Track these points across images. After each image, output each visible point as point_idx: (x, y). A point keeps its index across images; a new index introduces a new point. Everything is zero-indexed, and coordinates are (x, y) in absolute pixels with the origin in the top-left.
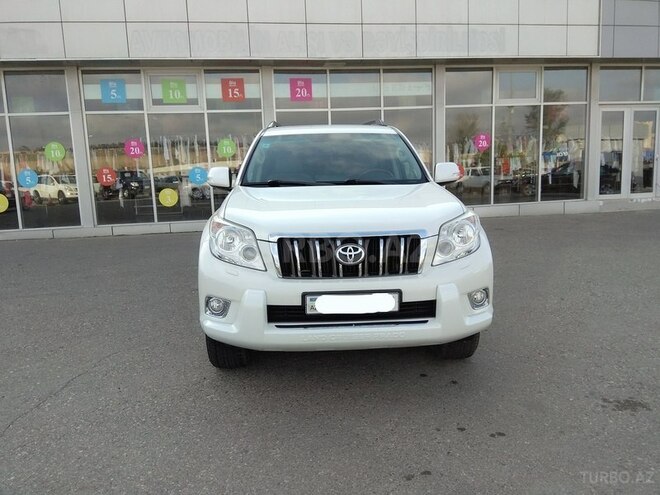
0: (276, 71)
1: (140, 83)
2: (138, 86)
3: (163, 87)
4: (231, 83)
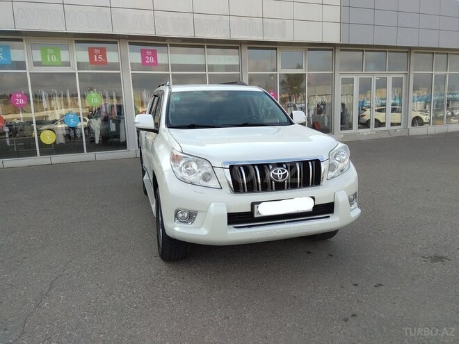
0: (130, 44)
1: (23, 48)
2: (21, 51)
3: (42, 53)
4: (96, 50)
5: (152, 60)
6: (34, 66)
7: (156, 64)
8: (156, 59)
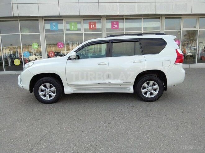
0: (107, 19)
2: (62, 24)
4: (92, 23)
5: (116, 26)
6: (67, 31)
7: (118, 28)
8: (118, 26)
